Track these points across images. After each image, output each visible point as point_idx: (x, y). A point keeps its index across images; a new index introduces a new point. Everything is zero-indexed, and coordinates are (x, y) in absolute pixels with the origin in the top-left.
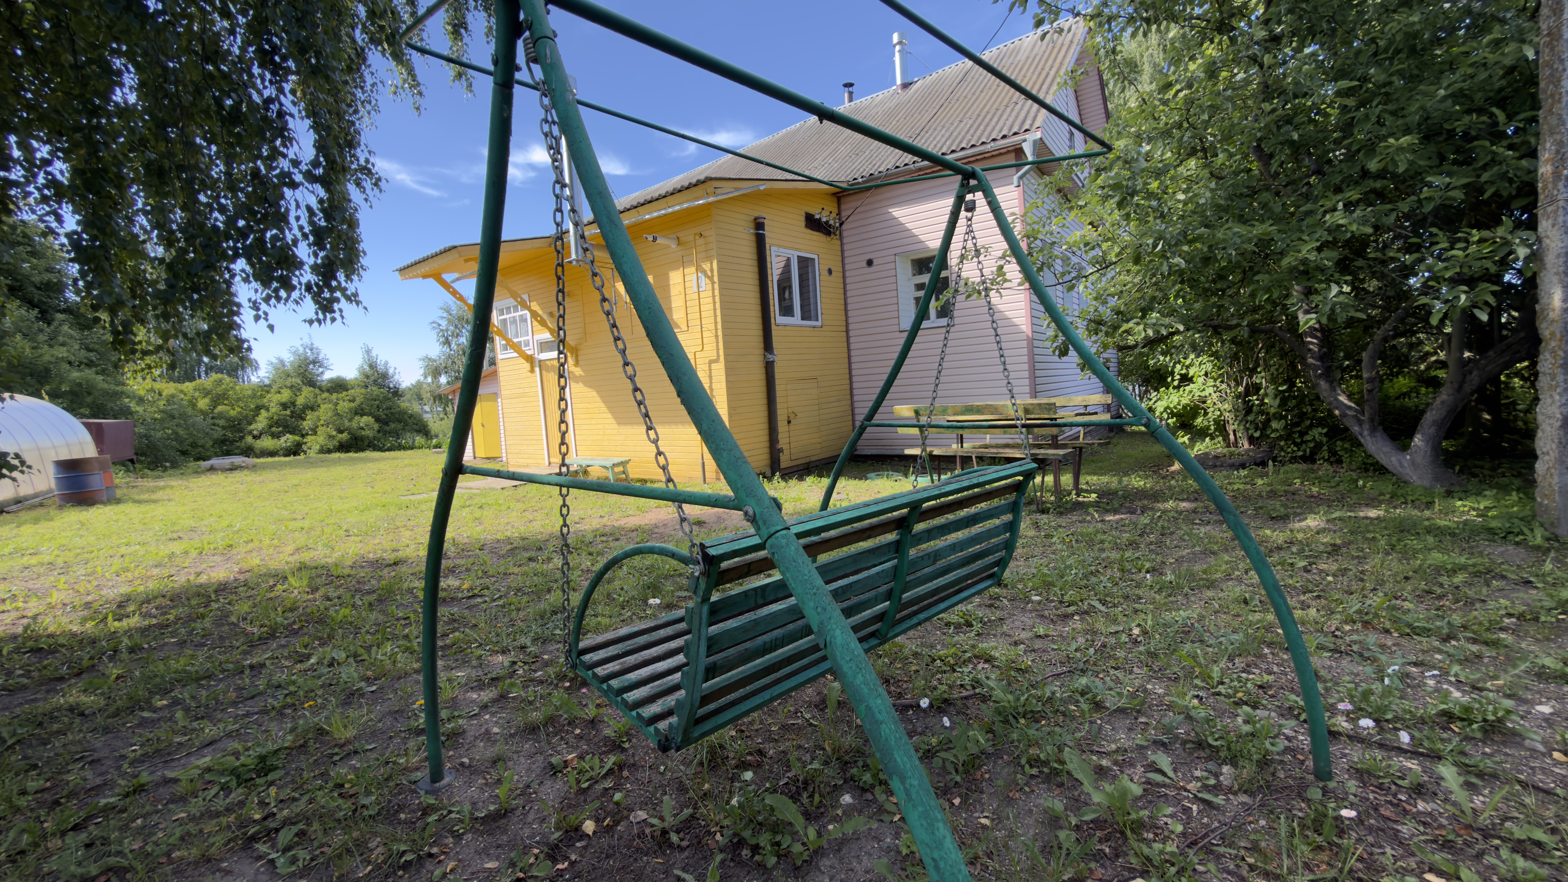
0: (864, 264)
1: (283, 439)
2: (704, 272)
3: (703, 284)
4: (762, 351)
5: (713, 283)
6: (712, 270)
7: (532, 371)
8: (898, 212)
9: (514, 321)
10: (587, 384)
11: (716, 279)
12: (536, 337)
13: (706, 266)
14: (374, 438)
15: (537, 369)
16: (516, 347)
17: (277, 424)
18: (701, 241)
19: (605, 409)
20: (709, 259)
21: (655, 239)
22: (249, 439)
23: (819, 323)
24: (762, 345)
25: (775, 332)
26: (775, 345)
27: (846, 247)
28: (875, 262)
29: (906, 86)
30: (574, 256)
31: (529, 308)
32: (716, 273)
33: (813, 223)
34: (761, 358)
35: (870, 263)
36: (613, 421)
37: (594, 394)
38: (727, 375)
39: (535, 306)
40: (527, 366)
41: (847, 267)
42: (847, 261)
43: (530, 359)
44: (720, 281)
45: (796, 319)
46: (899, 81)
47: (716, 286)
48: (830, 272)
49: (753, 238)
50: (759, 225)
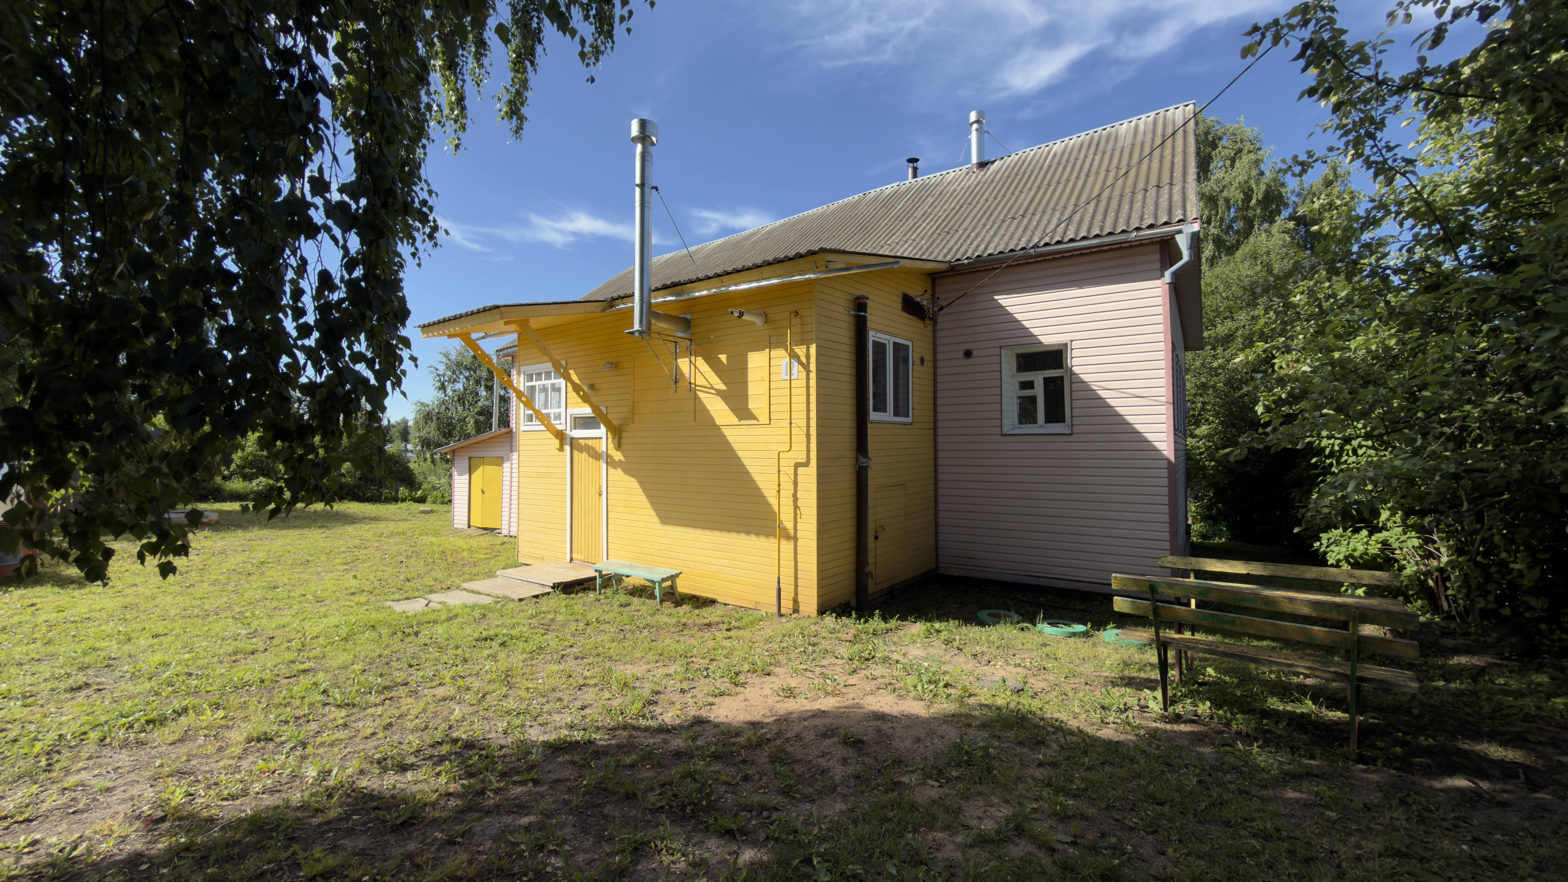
0: (961, 355)
1: (255, 483)
2: (797, 358)
3: (794, 371)
4: (854, 454)
5: (808, 371)
6: (808, 356)
7: (561, 449)
8: (1004, 300)
9: (544, 389)
10: (627, 471)
11: (813, 367)
12: (571, 411)
13: (801, 351)
14: (355, 486)
15: (567, 448)
16: (544, 419)
17: (251, 465)
18: (796, 321)
19: (648, 505)
20: (805, 342)
21: (741, 314)
22: (218, 480)
23: (909, 420)
24: (854, 446)
25: (871, 430)
26: (871, 446)
27: (939, 334)
28: (975, 353)
29: (982, 165)
30: (637, 327)
31: (568, 378)
32: (813, 360)
33: (910, 306)
34: (853, 461)
35: (968, 354)
36: (656, 519)
37: (637, 485)
38: (819, 483)
39: (574, 377)
40: (556, 443)
41: (939, 356)
42: (939, 349)
43: (560, 436)
44: (818, 370)
45: (888, 416)
46: (974, 160)
47: (813, 375)
48: (922, 361)
49: (852, 320)
50: (860, 305)
